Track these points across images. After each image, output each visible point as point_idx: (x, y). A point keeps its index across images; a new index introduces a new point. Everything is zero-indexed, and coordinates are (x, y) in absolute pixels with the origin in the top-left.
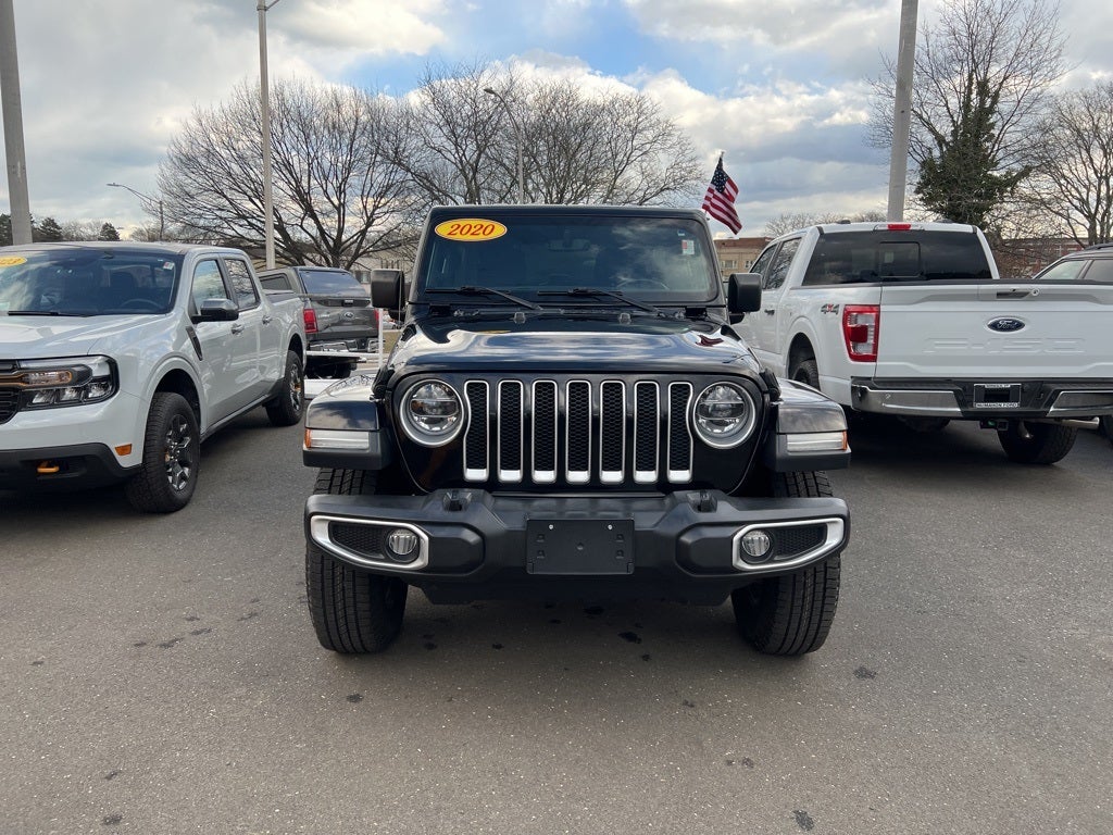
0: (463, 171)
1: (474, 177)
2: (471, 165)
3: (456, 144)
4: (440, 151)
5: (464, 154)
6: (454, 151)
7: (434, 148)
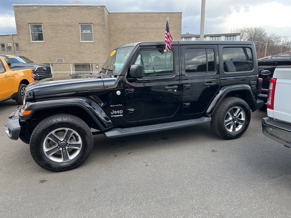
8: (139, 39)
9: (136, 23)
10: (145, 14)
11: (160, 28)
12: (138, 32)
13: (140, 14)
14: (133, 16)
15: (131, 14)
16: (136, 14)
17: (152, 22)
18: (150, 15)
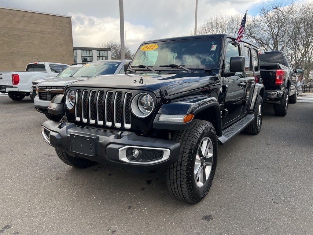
0: (273, 36)
1: (276, 38)
2: (276, 34)
3: (271, 28)
4: (265, 31)
5: (273, 31)
6: (270, 30)
7: (264, 30)
8: (18, 43)
9: (12, 23)
10: (23, 12)
11: (45, 32)
12: (14, 35)
13: (15, 12)
14: (5, 13)
15: (3, 10)
16: (10, 11)
17: (35, 24)
18: (30, 15)
